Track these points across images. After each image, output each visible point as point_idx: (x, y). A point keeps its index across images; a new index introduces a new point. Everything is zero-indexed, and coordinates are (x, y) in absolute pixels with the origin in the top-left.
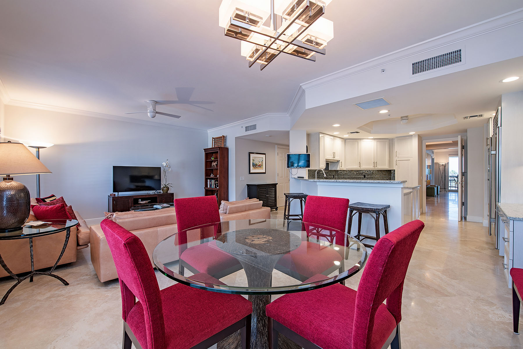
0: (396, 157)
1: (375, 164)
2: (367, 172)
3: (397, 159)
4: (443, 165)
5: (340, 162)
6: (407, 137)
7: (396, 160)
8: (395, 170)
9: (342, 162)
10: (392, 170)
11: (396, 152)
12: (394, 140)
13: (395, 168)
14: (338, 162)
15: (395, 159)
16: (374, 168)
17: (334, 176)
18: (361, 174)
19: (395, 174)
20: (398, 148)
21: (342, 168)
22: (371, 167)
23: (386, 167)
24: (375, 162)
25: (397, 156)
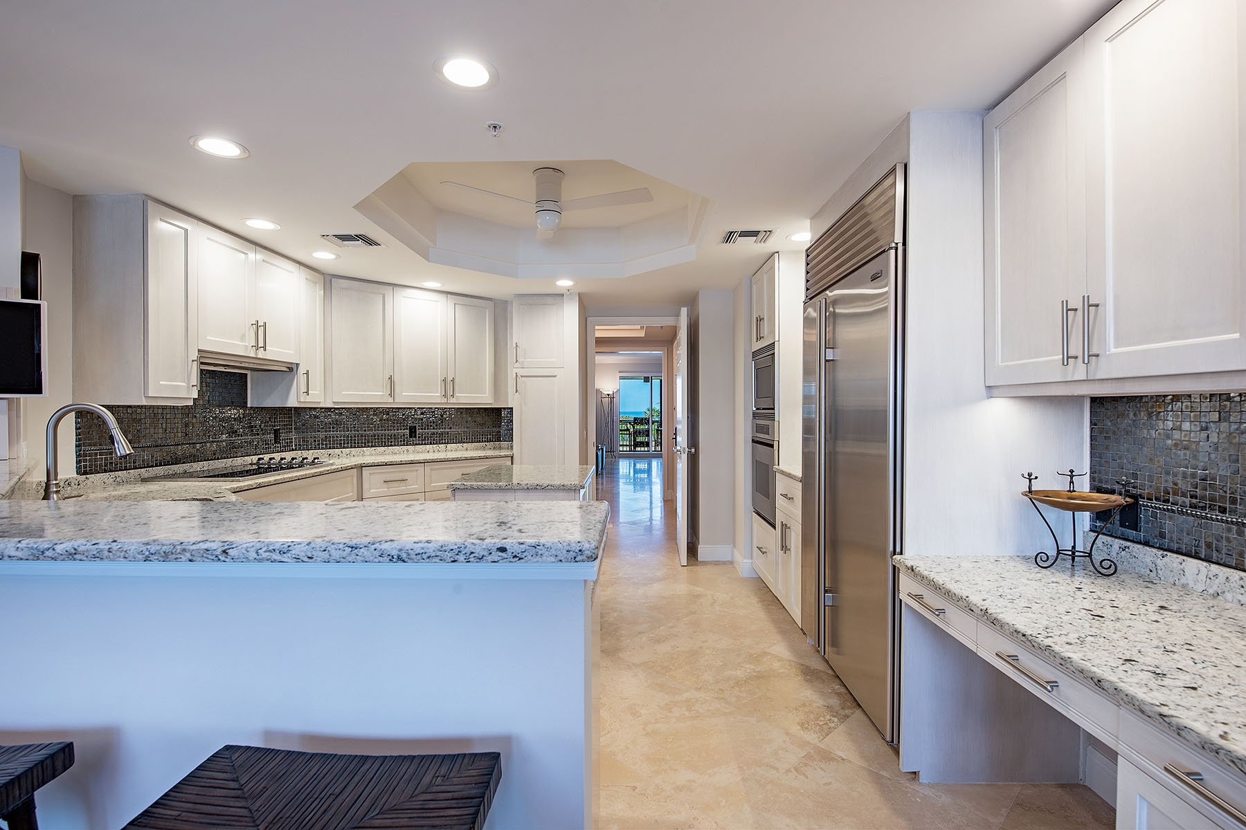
0: (516, 365)
1: (448, 385)
2: (422, 414)
3: (521, 372)
4: (608, 395)
5: (302, 370)
6: (549, 300)
7: (515, 376)
8: (512, 408)
9: (307, 373)
10: (504, 408)
11: (514, 345)
12: (509, 308)
13: (512, 401)
14: (291, 369)
15: (512, 370)
16: (444, 400)
17: (276, 433)
18: (401, 423)
19: (512, 421)
20: (521, 333)
21: (308, 399)
22: (431, 397)
23: (484, 398)
24: (450, 378)
25: (520, 360)
